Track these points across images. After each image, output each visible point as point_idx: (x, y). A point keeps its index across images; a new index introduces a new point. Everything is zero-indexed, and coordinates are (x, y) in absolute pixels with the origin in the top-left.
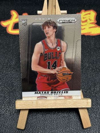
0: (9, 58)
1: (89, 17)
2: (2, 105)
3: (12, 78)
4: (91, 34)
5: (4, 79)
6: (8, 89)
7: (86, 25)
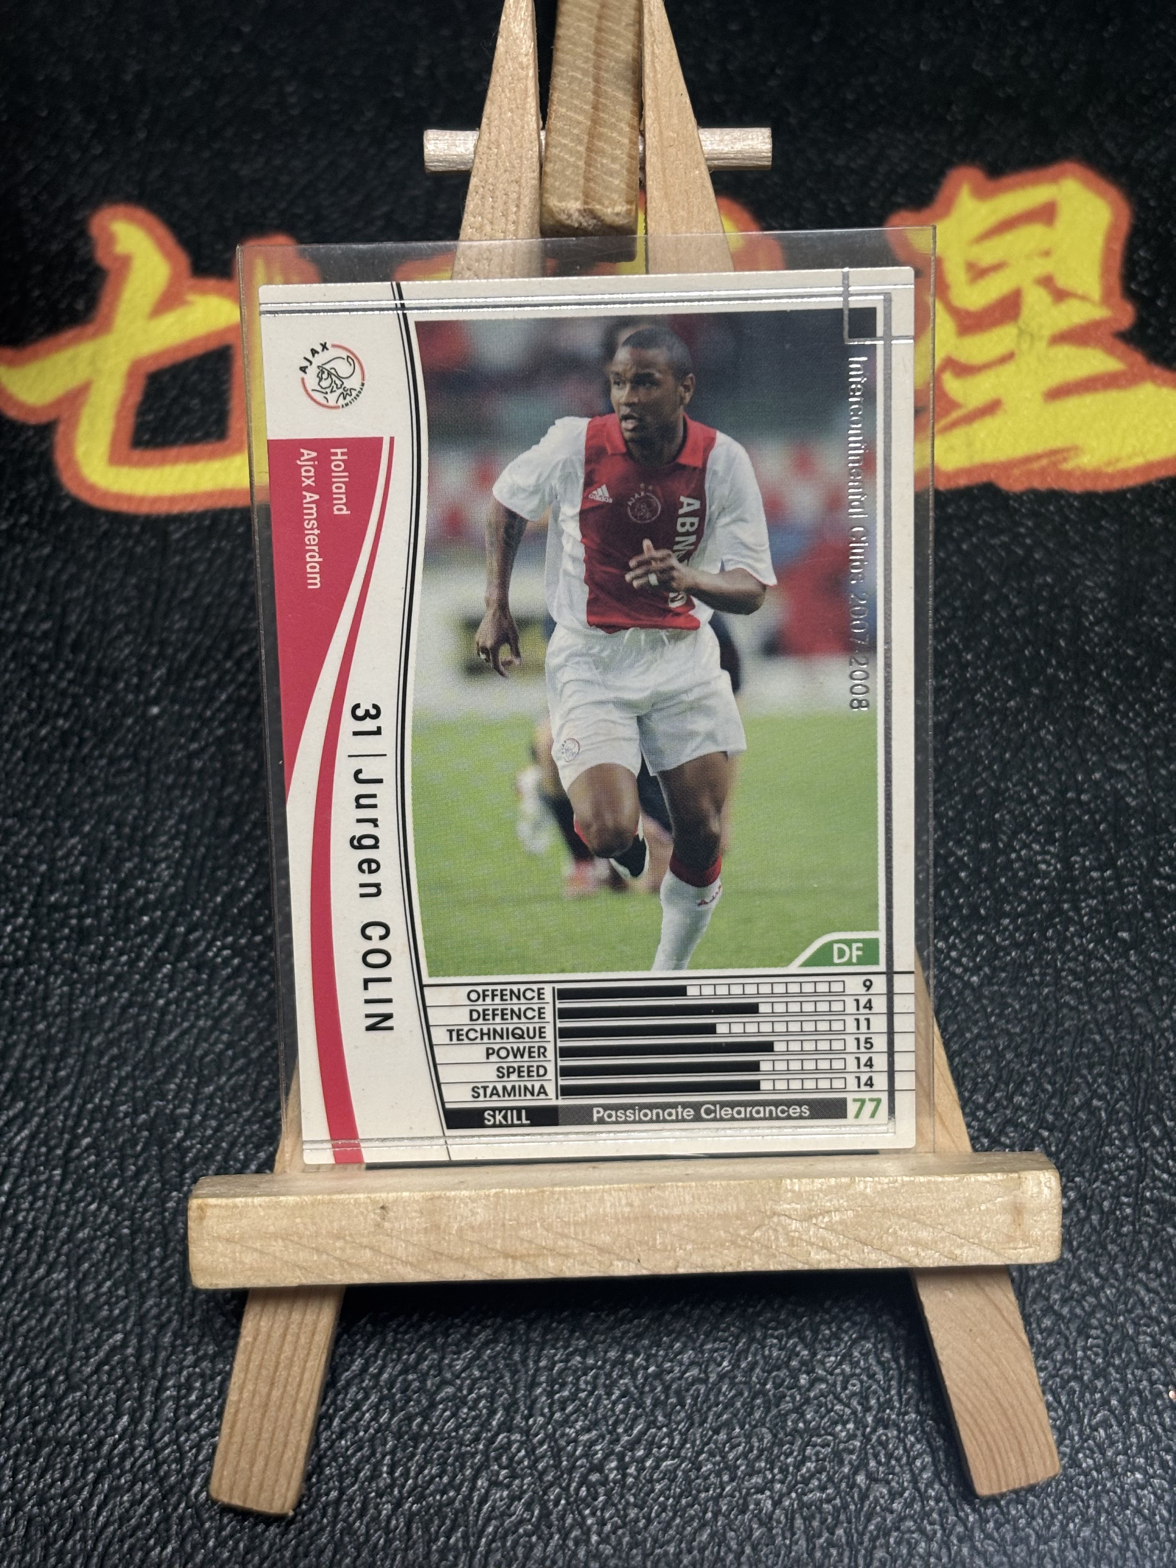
0: (105, 815)
1: (1047, 253)
2: (58, 1401)
3: (151, 1061)
4: (1070, 474)
5: (55, 1087)
6: (117, 1207)
7: (1008, 358)
